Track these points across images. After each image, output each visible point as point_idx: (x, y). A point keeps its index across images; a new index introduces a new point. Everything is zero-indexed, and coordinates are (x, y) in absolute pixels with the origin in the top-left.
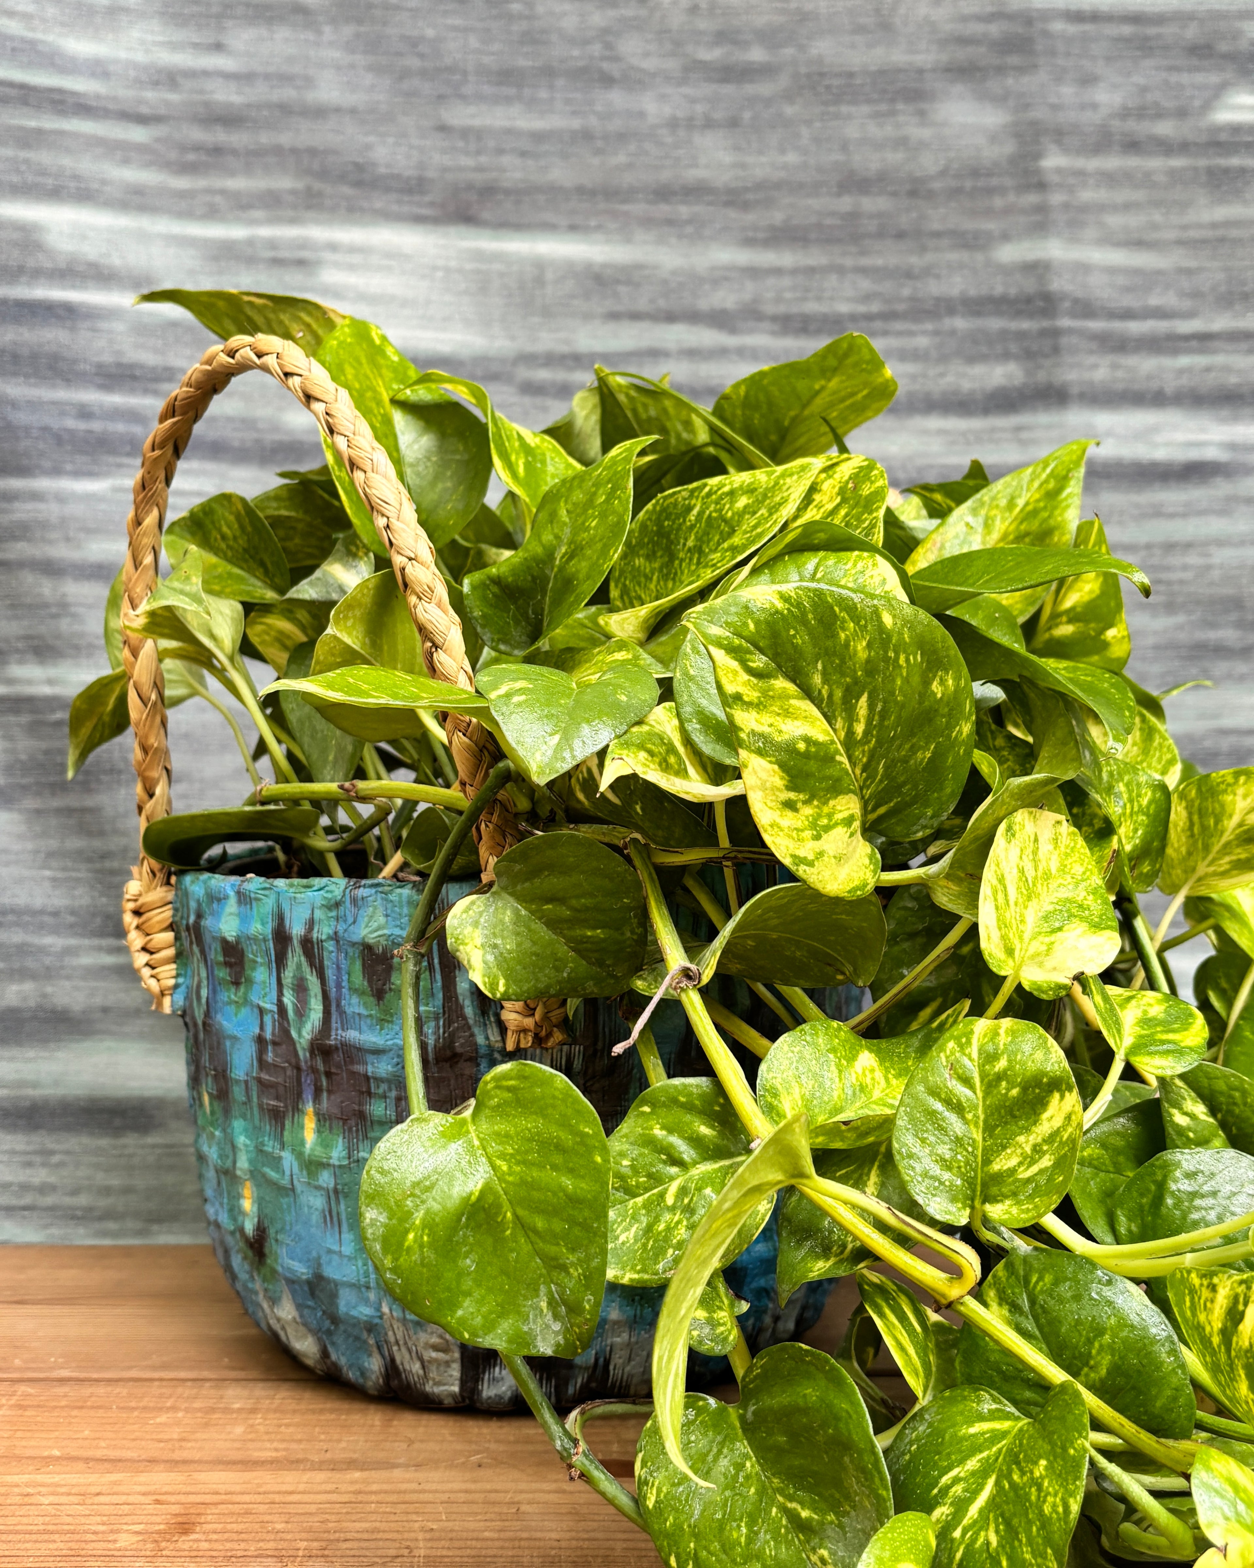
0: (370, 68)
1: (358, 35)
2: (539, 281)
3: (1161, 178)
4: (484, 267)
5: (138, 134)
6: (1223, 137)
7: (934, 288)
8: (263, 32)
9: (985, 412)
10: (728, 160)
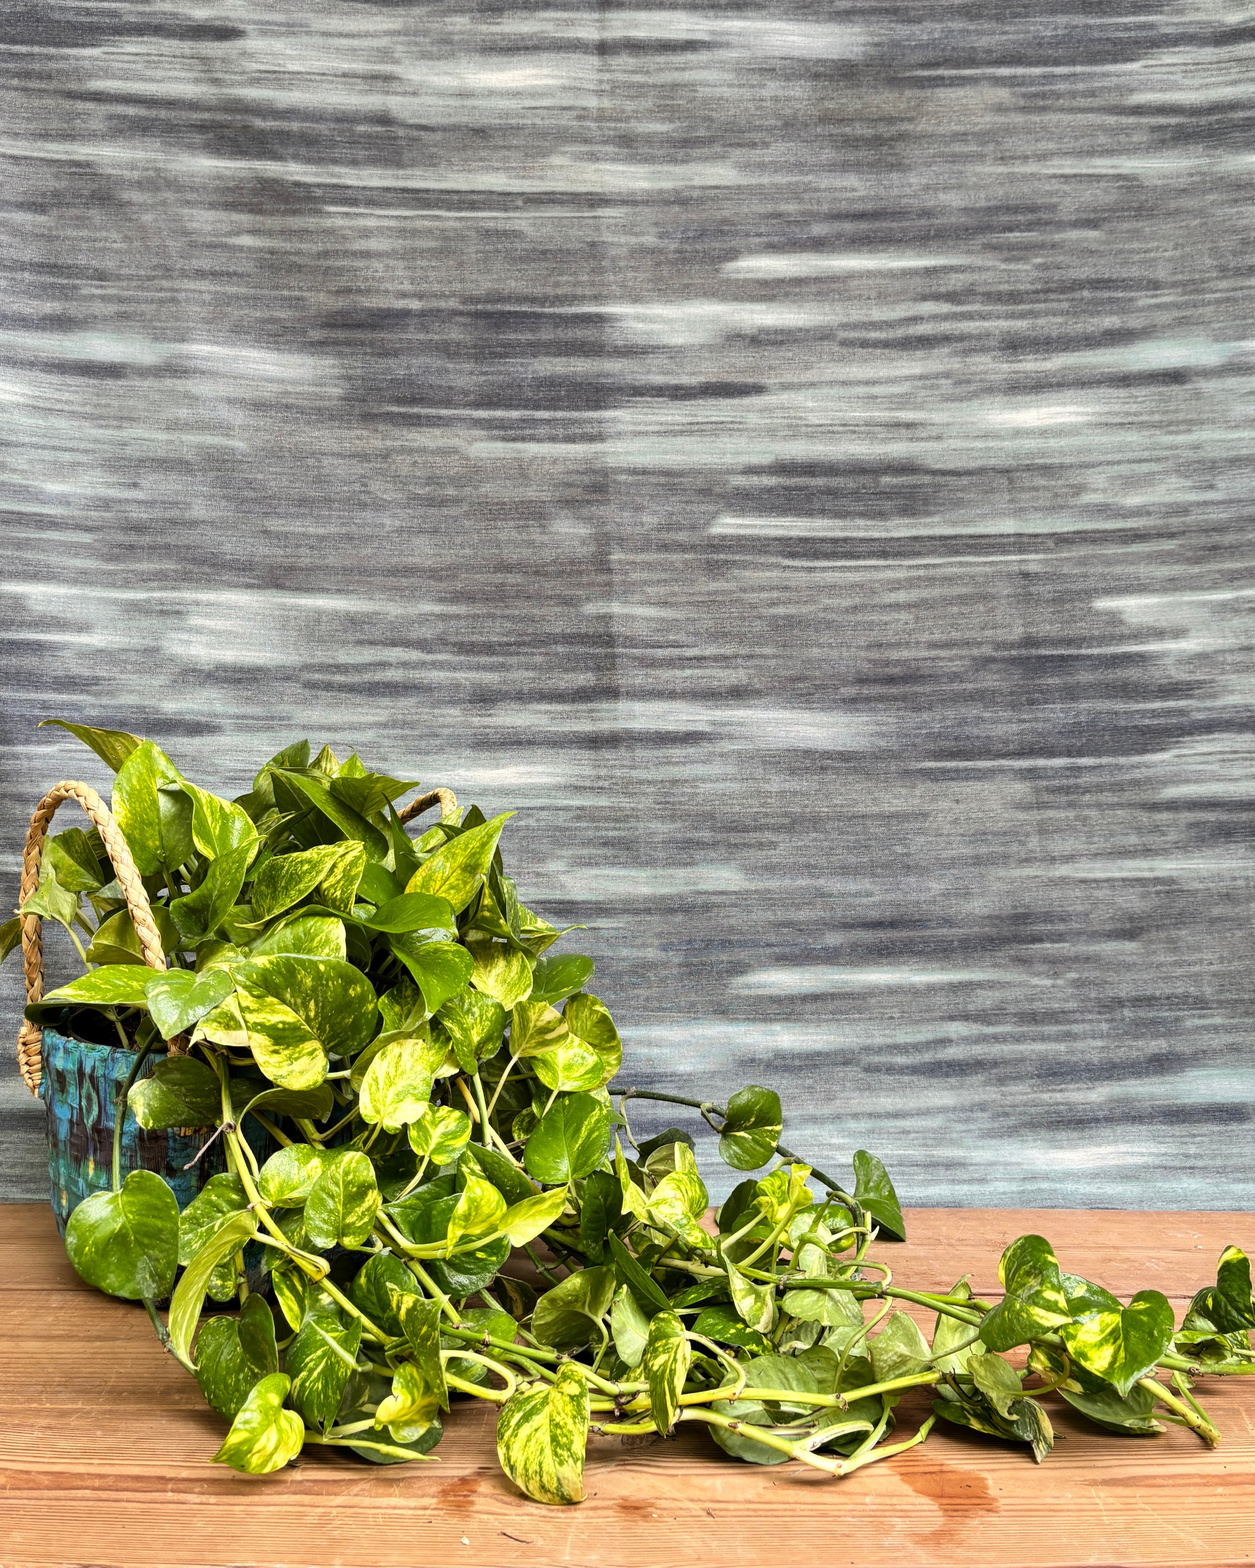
0: (223, 497)
1: (217, 478)
4: (286, 613)
5: (85, 538)
6: (716, 542)
7: (546, 628)
8: (162, 476)
9: (573, 701)
10: (431, 552)
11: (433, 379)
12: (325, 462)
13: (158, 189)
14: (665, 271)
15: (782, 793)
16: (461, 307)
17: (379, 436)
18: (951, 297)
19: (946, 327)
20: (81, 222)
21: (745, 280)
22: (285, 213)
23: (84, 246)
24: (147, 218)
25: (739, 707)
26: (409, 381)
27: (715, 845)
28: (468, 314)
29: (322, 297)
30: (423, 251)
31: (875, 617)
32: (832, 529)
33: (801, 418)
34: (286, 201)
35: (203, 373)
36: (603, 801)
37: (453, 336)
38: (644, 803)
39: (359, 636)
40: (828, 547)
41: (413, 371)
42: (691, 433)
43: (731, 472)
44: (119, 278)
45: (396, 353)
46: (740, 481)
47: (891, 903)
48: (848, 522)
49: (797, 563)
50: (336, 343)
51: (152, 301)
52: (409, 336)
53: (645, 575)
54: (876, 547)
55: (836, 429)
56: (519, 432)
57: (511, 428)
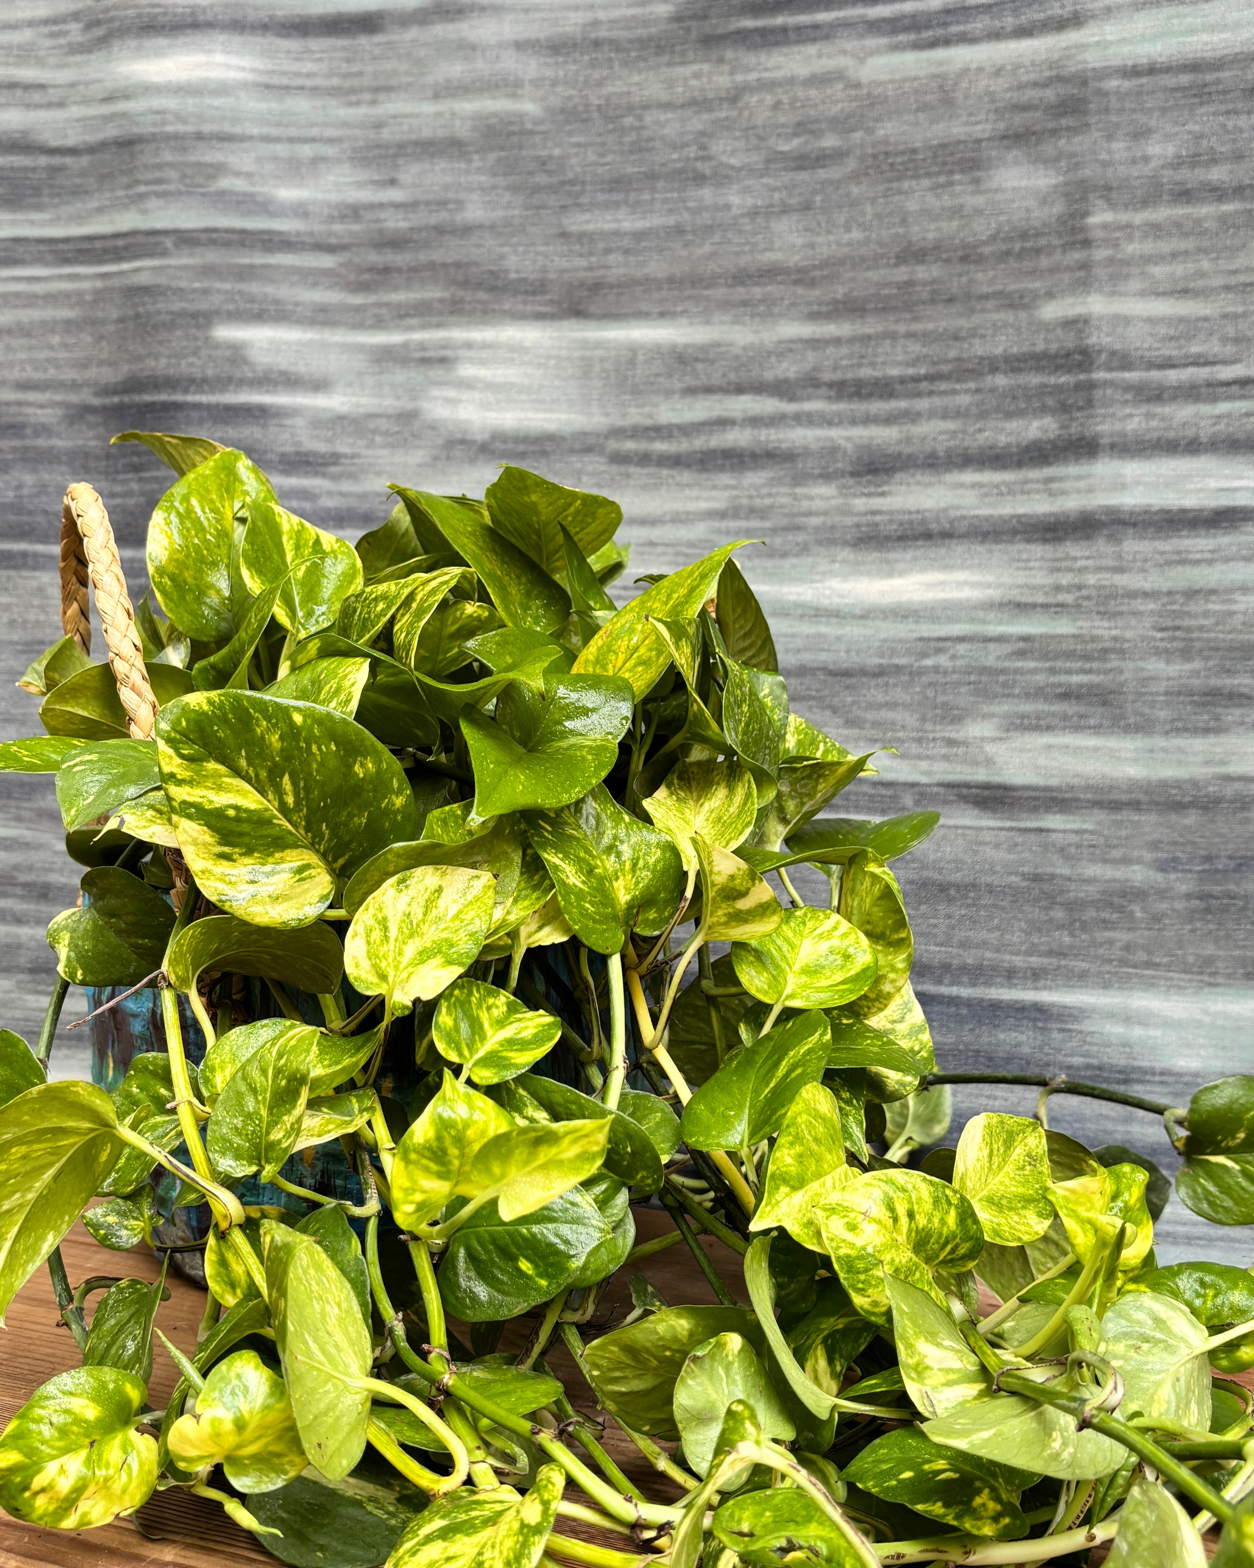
0: (507, 188)
1: (499, 160)
2: (632, 363)
3: (1211, 225)
4: (588, 353)
5: (327, 261)
7: (979, 348)
8: (427, 166)
9: (1020, 465)
10: (800, 241)
12: (648, 119)
17: (726, 68)
35: (483, 9)
36: (1064, 627)
38: (1135, 630)
39: (690, 381)
53: (1149, 247)
56: (940, 32)
57: (927, 27)
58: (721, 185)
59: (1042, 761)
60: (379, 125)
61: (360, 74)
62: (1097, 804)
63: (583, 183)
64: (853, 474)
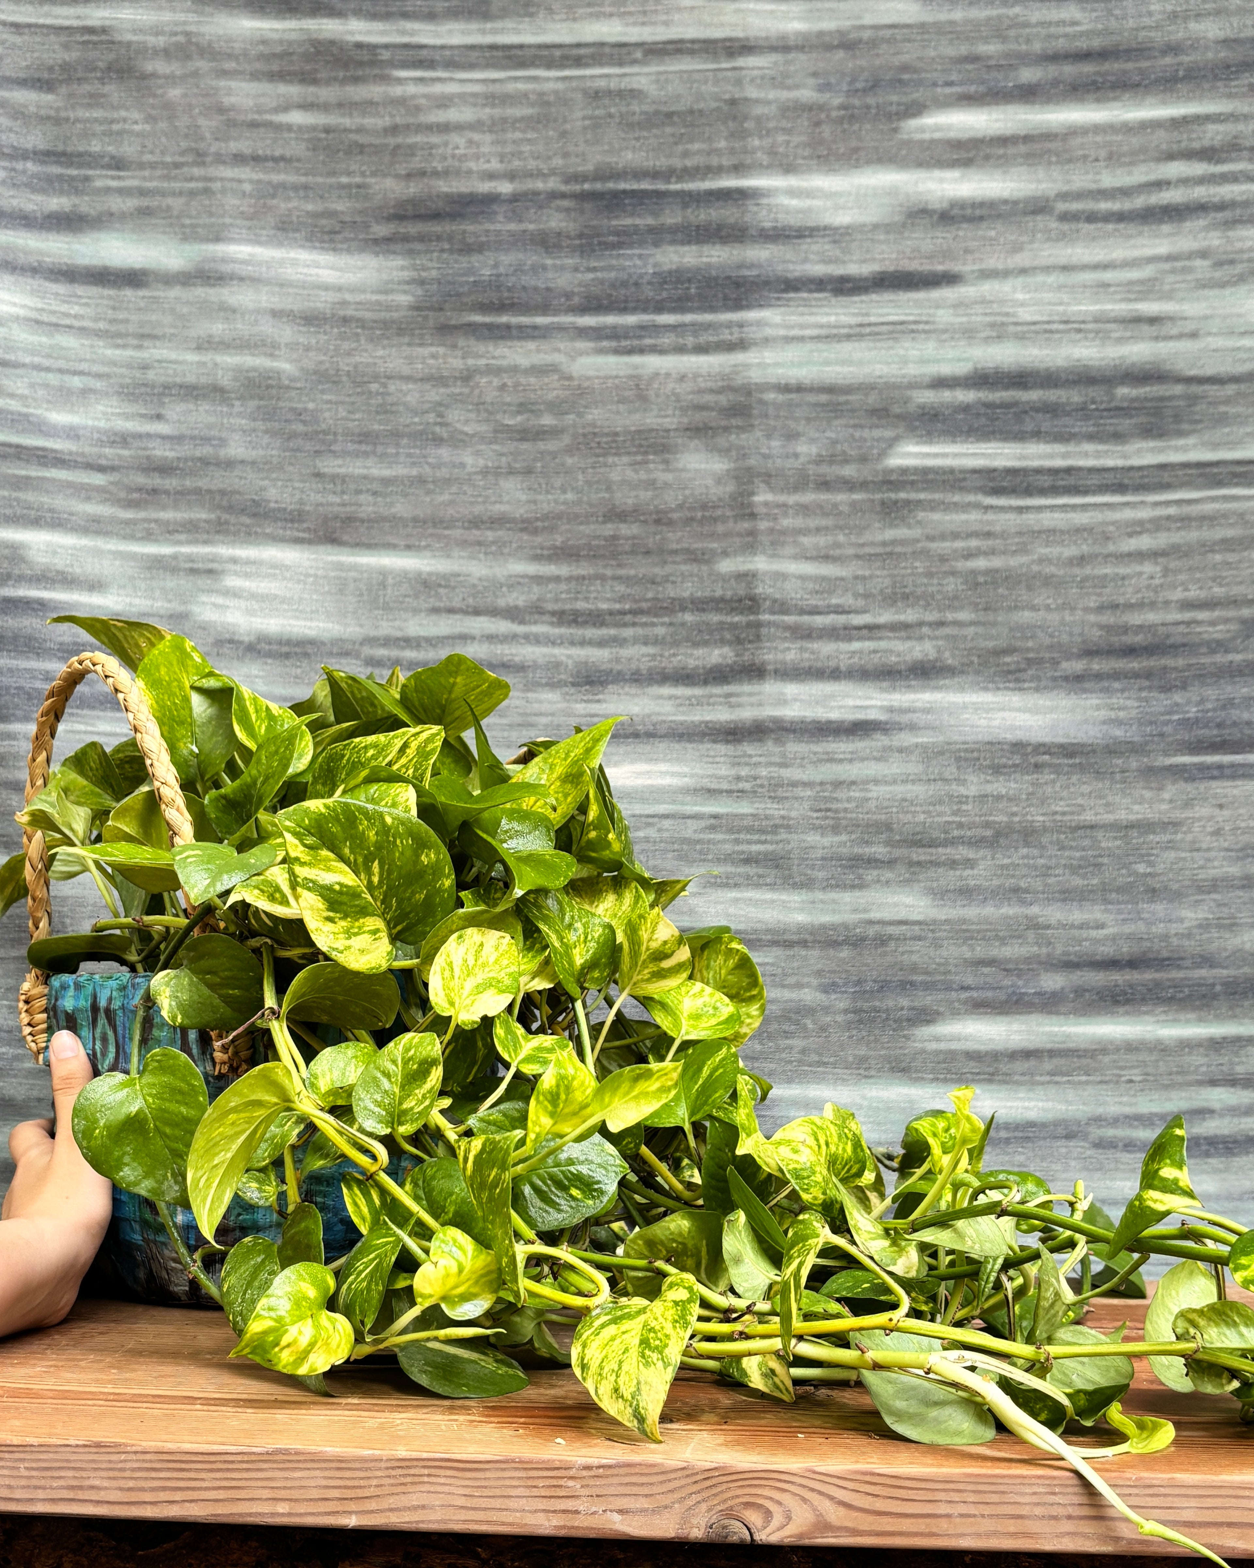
0: (266, 432)
1: (259, 408)
2: (383, 584)
3: (845, 508)
4: (343, 574)
5: (98, 479)
6: (894, 477)
7: (671, 592)
8: (191, 406)
9: (706, 683)
10: (524, 498)
11: (528, 280)
12: (392, 388)
13: (188, 57)
14: (826, 131)
15: (982, 798)
16: (563, 188)
17: (459, 353)
18: (1207, 154)
19: (1200, 193)
20: (95, 100)
21: (932, 141)
22: (344, 82)
23: (98, 128)
24: (175, 93)
25: (924, 689)
26: (496, 283)
27: (891, 863)
28: (574, 196)
29: (389, 183)
30: (517, 120)
31: (1108, 570)
32: (1051, 456)
33: (1007, 314)
34: (346, 66)
35: (241, 279)
36: (744, 808)
37: (553, 224)
38: (797, 811)
39: (433, 602)
40: (1046, 481)
41: (502, 270)
42: (860, 336)
43: (914, 385)
44: (141, 166)
45: (480, 248)
46: (927, 397)
47: (1129, 937)
48: (1071, 448)
49: (1002, 501)
50: (406, 239)
51: (181, 193)
52: (498, 227)
53: (799, 522)
54: (1110, 478)
55: (1054, 327)
56: (636, 342)
57: (626, 337)
58: (455, 447)
59: (732, 910)
60: (145, 367)
61: (126, 321)
62: (775, 943)
63: (335, 434)
64: (573, 684)
